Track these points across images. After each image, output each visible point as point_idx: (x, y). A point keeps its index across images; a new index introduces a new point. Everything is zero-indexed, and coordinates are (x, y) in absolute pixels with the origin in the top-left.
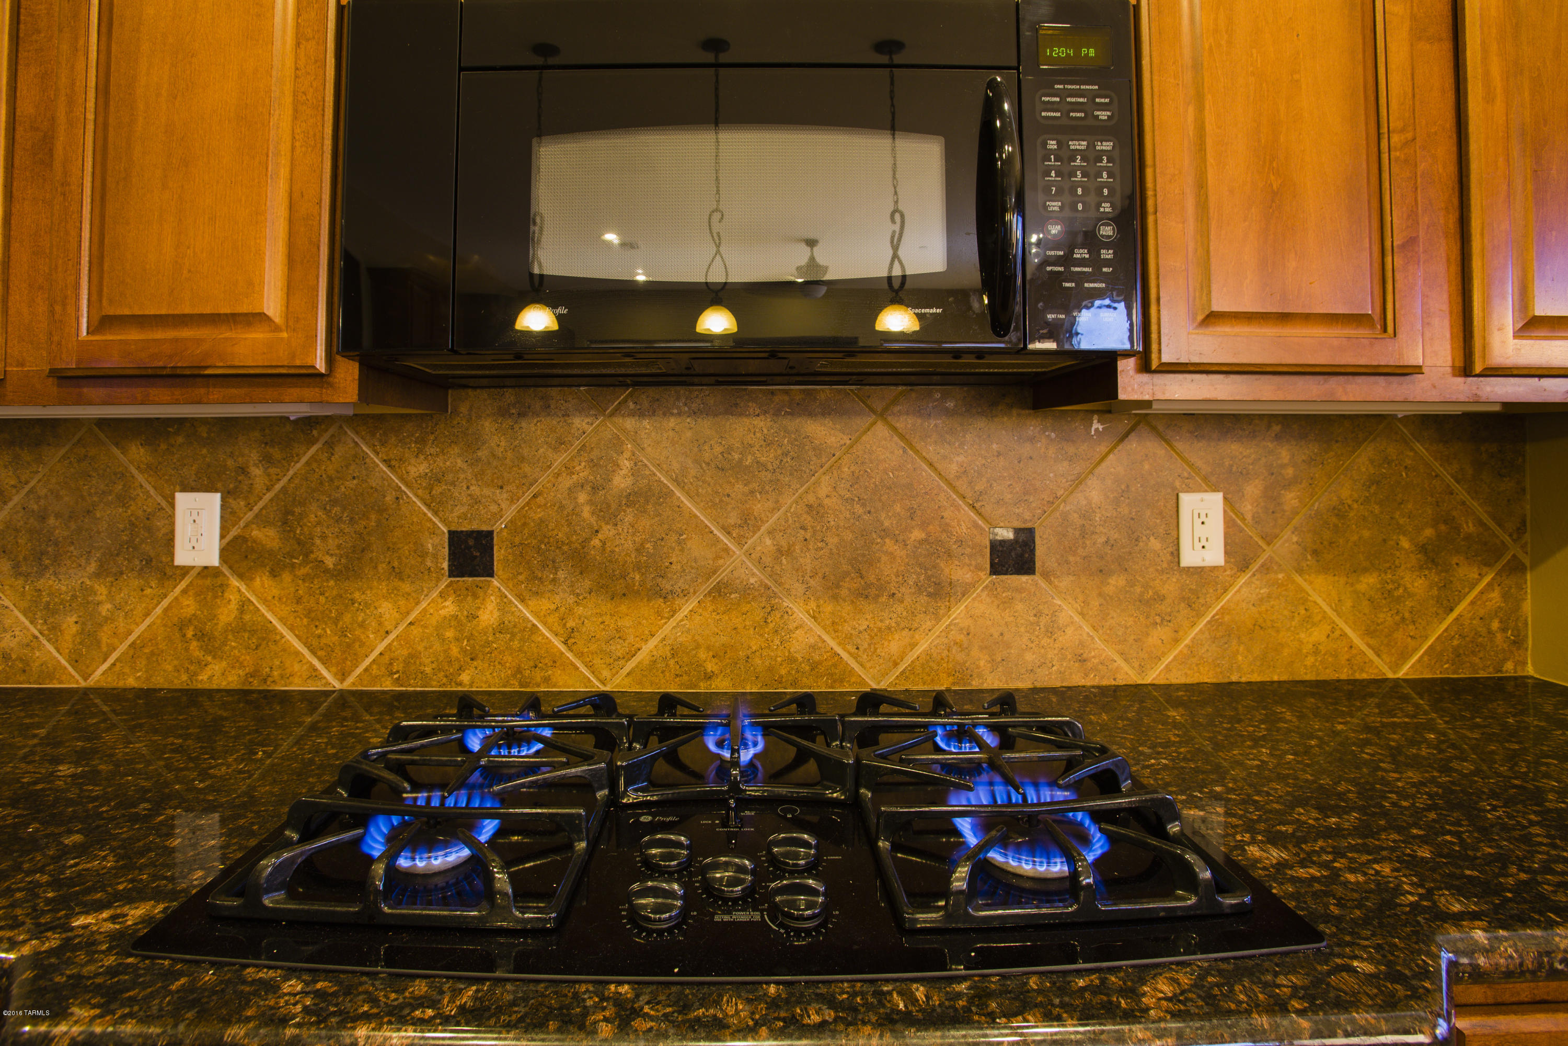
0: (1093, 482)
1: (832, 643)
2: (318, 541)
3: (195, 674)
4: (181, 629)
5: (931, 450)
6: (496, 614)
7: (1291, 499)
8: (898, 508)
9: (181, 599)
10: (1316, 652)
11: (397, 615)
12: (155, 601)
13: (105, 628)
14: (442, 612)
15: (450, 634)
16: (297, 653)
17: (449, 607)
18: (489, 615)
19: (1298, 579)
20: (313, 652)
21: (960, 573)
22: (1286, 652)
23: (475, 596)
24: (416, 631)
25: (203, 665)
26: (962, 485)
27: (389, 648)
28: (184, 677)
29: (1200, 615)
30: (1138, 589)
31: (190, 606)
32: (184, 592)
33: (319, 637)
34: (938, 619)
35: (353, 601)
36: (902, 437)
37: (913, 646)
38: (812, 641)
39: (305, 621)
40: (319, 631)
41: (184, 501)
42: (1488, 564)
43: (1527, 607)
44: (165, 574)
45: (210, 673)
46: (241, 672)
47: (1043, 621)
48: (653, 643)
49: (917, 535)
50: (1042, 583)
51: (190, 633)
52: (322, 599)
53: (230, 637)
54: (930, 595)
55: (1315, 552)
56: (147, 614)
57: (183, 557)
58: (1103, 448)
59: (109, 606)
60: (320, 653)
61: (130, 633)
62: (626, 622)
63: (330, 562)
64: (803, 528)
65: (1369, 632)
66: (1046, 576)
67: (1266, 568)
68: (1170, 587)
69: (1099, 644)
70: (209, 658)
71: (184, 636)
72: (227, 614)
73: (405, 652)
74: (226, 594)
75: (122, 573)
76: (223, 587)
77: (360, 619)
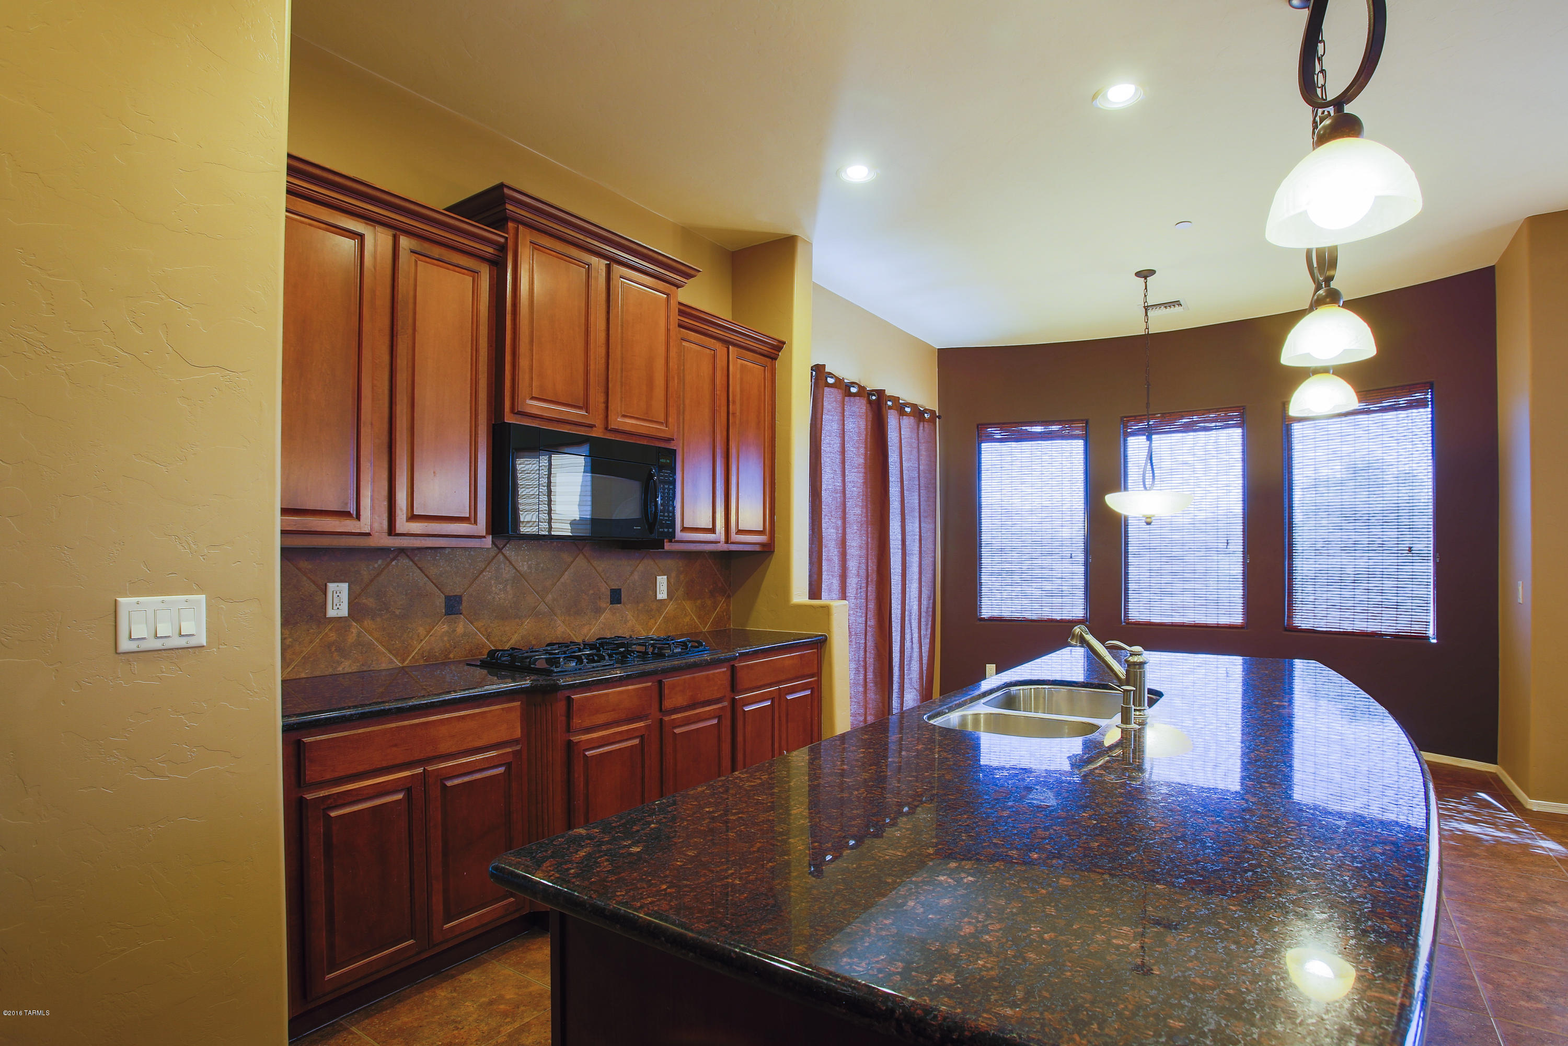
0: (636, 573)
1: (568, 631)
2: (392, 603)
3: (336, 668)
4: (329, 647)
5: (595, 563)
6: (463, 629)
7: (682, 577)
8: (586, 583)
9: (329, 633)
10: (687, 625)
11: (425, 633)
12: (315, 635)
13: (288, 651)
14: (443, 630)
15: (446, 639)
16: (384, 653)
17: (445, 628)
18: (460, 629)
19: (683, 602)
20: (390, 652)
21: (603, 605)
22: (681, 625)
23: (455, 623)
24: (433, 639)
25: (340, 663)
26: (602, 574)
27: (422, 647)
28: (331, 670)
29: (661, 615)
30: (647, 608)
31: (333, 636)
32: (330, 630)
33: (393, 644)
34: (597, 620)
35: (408, 628)
36: (587, 559)
37: (590, 630)
38: (563, 630)
39: (387, 638)
40: (393, 642)
41: (332, 587)
42: (724, 596)
43: (731, 608)
44: (320, 622)
45: (343, 666)
46: (358, 664)
47: (624, 619)
48: (516, 635)
49: (591, 592)
50: (623, 607)
51: (333, 649)
52: (394, 628)
53: (353, 649)
54: (595, 612)
55: (687, 594)
56: (311, 642)
57: (331, 613)
58: (638, 562)
59: (290, 640)
60: (394, 652)
61: (302, 652)
62: (507, 628)
63: (397, 612)
64: (561, 591)
65: (699, 618)
66: (624, 604)
67: (676, 599)
68: (654, 606)
69: (637, 626)
70: (343, 660)
71: (331, 650)
72: (352, 638)
73: (428, 648)
74: (351, 630)
75: (297, 623)
76: (350, 626)
77: (410, 635)
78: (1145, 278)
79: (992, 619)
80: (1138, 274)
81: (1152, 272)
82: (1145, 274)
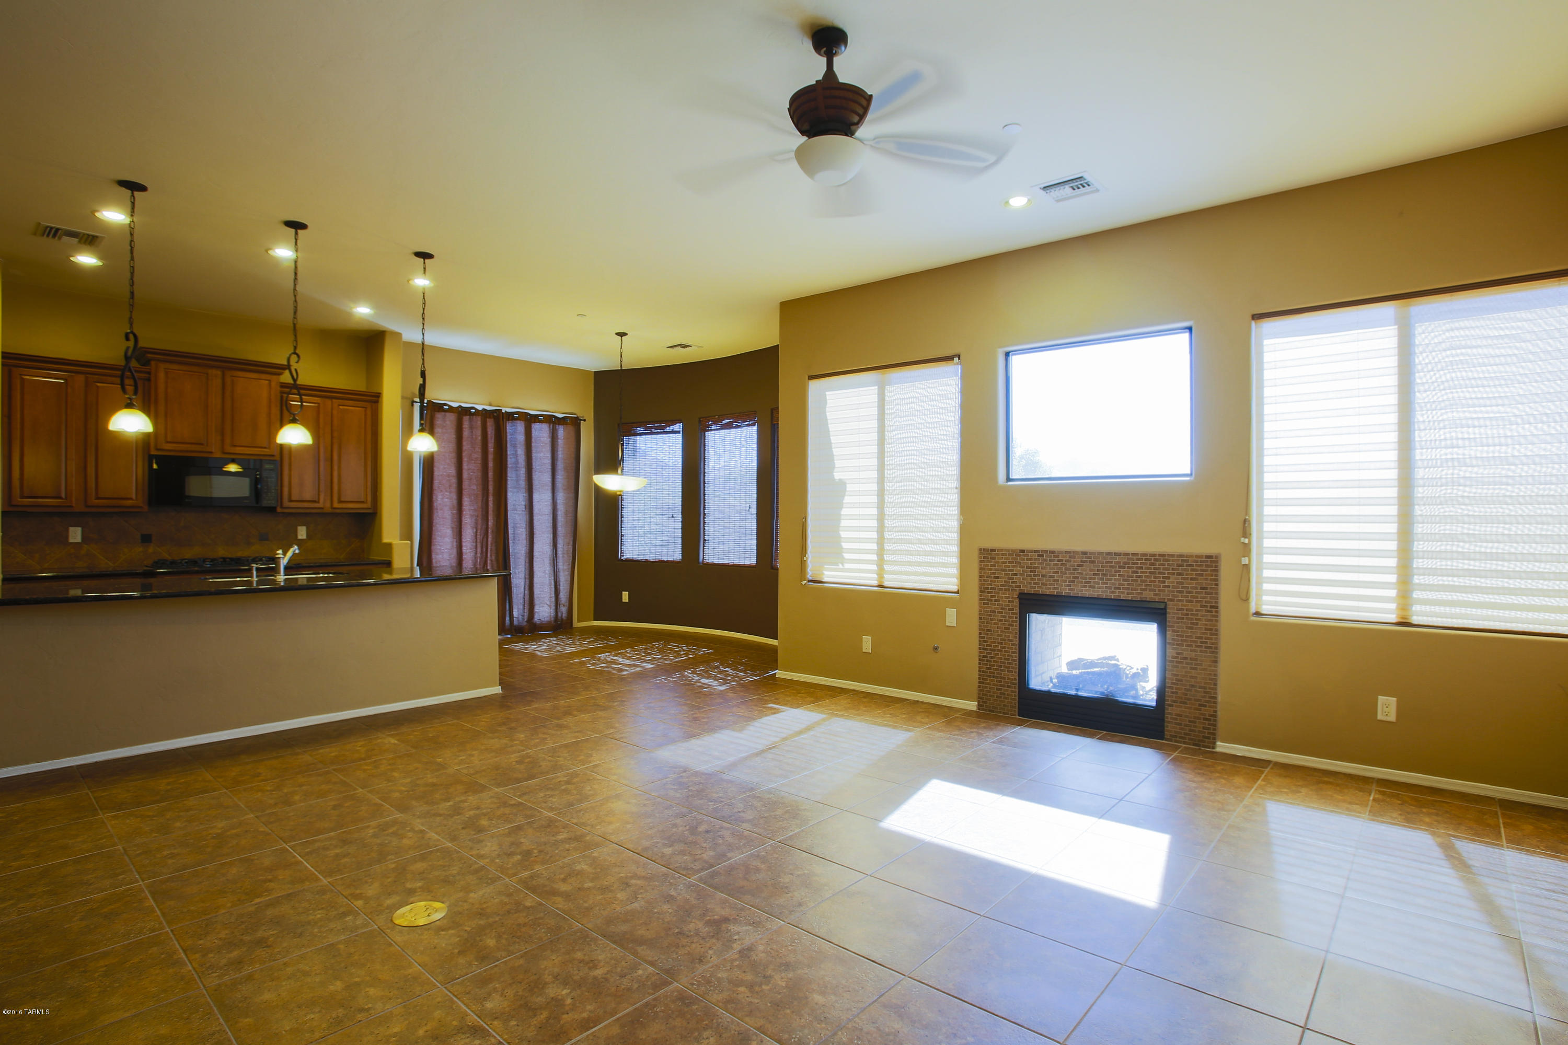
2: (108, 537)
4: (70, 555)
5: (248, 519)
8: (240, 529)
11: (128, 551)
12: (63, 550)
15: (141, 554)
16: (102, 559)
17: (141, 549)
18: (151, 550)
19: (321, 541)
20: (107, 559)
21: (254, 541)
23: (148, 547)
24: (133, 554)
25: (76, 563)
27: (126, 557)
31: (73, 550)
34: (249, 549)
35: (117, 548)
36: (241, 517)
39: (105, 553)
40: (108, 555)
41: (71, 529)
44: (65, 544)
45: (79, 564)
46: (87, 564)
47: (271, 549)
48: (189, 554)
49: (244, 534)
51: (73, 556)
52: (109, 548)
53: (84, 556)
54: (247, 545)
56: (60, 552)
57: (71, 540)
61: (55, 557)
63: (111, 541)
66: (271, 541)
70: (78, 561)
72: (83, 551)
73: (130, 558)
74: (83, 548)
75: (53, 544)
77: (119, 552)
78: (622, 337)
79: (628, 560)
80: (618, 334)
81: (625, 334)
82: (622, 335)
